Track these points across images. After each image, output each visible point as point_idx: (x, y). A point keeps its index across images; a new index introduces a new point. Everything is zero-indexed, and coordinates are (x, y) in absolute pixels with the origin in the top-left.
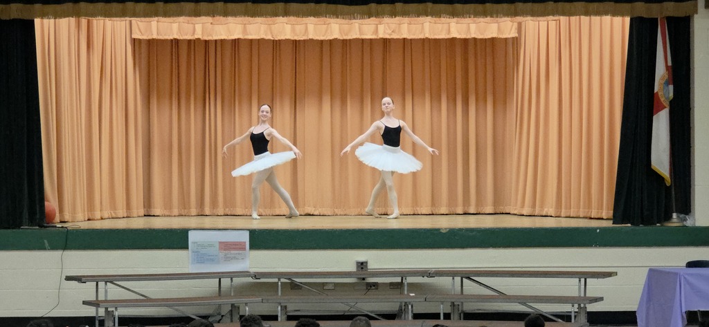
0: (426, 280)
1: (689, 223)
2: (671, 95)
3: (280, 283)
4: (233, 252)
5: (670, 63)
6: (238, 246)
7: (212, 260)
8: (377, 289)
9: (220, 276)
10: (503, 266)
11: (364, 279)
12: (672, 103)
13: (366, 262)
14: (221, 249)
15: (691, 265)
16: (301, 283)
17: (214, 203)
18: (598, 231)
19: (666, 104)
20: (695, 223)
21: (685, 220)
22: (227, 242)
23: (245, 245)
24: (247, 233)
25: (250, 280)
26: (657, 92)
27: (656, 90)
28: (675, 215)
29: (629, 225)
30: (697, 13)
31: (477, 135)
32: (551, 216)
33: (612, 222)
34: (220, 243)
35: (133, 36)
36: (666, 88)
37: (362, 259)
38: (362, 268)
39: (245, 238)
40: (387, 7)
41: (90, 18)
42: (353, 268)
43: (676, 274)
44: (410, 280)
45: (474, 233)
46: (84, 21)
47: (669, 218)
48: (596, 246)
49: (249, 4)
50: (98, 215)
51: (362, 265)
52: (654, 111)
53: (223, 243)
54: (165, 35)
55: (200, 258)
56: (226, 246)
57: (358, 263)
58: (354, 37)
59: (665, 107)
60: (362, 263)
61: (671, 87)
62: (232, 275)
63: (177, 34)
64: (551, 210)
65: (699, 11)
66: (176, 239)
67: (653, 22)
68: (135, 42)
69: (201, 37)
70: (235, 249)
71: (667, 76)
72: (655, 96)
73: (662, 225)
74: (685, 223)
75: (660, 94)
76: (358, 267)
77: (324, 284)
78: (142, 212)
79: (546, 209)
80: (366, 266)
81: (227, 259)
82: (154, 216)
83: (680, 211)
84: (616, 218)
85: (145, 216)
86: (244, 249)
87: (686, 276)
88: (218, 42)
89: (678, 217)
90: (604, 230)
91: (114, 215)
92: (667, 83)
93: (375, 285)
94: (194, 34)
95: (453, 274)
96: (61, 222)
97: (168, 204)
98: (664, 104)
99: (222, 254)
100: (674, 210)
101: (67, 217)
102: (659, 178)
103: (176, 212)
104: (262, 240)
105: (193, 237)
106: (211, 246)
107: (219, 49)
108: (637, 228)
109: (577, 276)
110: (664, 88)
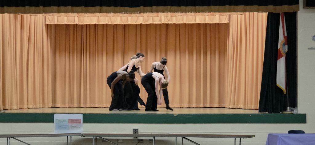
0: (163, 138)
1: (295, 112)
2: (287, 50)
3: (94, 139)
4: (75, 124)
5: (286, 35)
6: (77, 121)
7: (65, 128)
8: (143, 142)
9: (67, 135)
10: (204, 132)
11: (136, 137)
12: (287, 54)
13: (138, 130)
14: (69, 122)
15: (290, 132)
16: (105, 139)
17: (85, 102)
18: (250, 115)
19: (284, 54)
20: (298, 112)
21: (293, 110)
22: (72, 119)
23: (81, 121)
24: (82, 115)
25: (80, 137)
26: (280, 49)
27: (279, 48)
28: (288, 108)
29: (267, 113)
30: (299, 11)
31: (211, 70)
32: (242, 109)
33: (258, 111)
34: (69, 120)
35: (46, 23)
36: (284, 46)
37: (136, 128)
38: (136, 132)
39: (81, 117)
40: (149, 8)
41: (23, 14)
42: (131, 132)
43: (277, 136)
44: (157, 138)
45: (190, 116)
46: (19, 16)
47: (286, 110)
48: (249, 123)
49: (83, 7)
50: (25, 106)
51: (136, 131)
52: (278, 58)
53: (71, 120)
54: (61, 22)
55: (59, 127)
56: (72, 121)
57: (133, 130)
58: (150, 23)
59: (284, 56)
60: (136, 130)
61: (286, 46)
62: (71, 135)
63: (67, 22)
64: (242, 105)
65: (300, 10)
66: (48, 118)
67: (278, 15)
68: (48, 26)
69: (78, 23)
70: (76, 123)
71: (284, 41)
72: (278, 51)
73: (282, 113)
74: (293, 112)
75: (281, 49)
76: (134, 132)
77: (118, 140)
78: (51, 105)
79: (239, 105)
80: (138, 132)
81: (72, 127)
82: (57, 107)
83: (290, 106)
84: (260, 110)
85: (52, 107)
86: (80, 122)
87: (282, 138)
88: (88, 26)
89: (290, 109)
90: (253, 115)
91: (35, 107)
92: (284, 44)
93: (142, 140)
94: (74, 22)
95: (176, 136)
96: (4, 110)
97: (64, 102)
98: (283, 54)
99: (70, 125)
100: (288, 106)
101: (7, 107)
102: (281, 90)
103: (67, 105)
104: (88, 118)
105: (56, 117)
106: (65, 121)
107: (88, 28)
108: (271, 114)
109: (234, 137)
110: (283, 47)
